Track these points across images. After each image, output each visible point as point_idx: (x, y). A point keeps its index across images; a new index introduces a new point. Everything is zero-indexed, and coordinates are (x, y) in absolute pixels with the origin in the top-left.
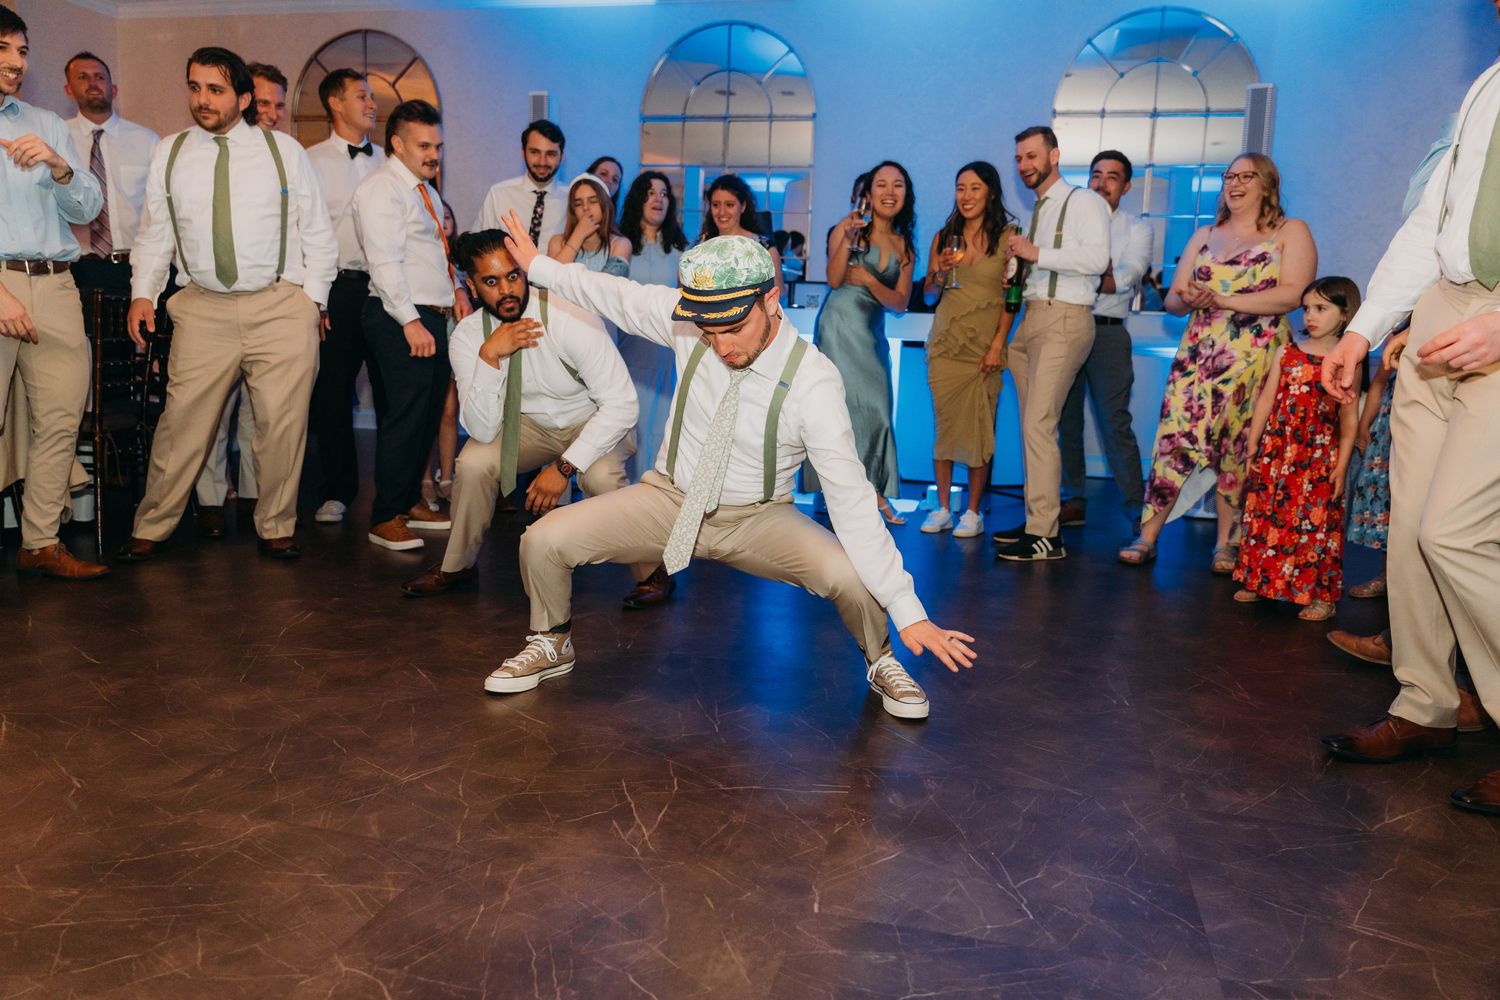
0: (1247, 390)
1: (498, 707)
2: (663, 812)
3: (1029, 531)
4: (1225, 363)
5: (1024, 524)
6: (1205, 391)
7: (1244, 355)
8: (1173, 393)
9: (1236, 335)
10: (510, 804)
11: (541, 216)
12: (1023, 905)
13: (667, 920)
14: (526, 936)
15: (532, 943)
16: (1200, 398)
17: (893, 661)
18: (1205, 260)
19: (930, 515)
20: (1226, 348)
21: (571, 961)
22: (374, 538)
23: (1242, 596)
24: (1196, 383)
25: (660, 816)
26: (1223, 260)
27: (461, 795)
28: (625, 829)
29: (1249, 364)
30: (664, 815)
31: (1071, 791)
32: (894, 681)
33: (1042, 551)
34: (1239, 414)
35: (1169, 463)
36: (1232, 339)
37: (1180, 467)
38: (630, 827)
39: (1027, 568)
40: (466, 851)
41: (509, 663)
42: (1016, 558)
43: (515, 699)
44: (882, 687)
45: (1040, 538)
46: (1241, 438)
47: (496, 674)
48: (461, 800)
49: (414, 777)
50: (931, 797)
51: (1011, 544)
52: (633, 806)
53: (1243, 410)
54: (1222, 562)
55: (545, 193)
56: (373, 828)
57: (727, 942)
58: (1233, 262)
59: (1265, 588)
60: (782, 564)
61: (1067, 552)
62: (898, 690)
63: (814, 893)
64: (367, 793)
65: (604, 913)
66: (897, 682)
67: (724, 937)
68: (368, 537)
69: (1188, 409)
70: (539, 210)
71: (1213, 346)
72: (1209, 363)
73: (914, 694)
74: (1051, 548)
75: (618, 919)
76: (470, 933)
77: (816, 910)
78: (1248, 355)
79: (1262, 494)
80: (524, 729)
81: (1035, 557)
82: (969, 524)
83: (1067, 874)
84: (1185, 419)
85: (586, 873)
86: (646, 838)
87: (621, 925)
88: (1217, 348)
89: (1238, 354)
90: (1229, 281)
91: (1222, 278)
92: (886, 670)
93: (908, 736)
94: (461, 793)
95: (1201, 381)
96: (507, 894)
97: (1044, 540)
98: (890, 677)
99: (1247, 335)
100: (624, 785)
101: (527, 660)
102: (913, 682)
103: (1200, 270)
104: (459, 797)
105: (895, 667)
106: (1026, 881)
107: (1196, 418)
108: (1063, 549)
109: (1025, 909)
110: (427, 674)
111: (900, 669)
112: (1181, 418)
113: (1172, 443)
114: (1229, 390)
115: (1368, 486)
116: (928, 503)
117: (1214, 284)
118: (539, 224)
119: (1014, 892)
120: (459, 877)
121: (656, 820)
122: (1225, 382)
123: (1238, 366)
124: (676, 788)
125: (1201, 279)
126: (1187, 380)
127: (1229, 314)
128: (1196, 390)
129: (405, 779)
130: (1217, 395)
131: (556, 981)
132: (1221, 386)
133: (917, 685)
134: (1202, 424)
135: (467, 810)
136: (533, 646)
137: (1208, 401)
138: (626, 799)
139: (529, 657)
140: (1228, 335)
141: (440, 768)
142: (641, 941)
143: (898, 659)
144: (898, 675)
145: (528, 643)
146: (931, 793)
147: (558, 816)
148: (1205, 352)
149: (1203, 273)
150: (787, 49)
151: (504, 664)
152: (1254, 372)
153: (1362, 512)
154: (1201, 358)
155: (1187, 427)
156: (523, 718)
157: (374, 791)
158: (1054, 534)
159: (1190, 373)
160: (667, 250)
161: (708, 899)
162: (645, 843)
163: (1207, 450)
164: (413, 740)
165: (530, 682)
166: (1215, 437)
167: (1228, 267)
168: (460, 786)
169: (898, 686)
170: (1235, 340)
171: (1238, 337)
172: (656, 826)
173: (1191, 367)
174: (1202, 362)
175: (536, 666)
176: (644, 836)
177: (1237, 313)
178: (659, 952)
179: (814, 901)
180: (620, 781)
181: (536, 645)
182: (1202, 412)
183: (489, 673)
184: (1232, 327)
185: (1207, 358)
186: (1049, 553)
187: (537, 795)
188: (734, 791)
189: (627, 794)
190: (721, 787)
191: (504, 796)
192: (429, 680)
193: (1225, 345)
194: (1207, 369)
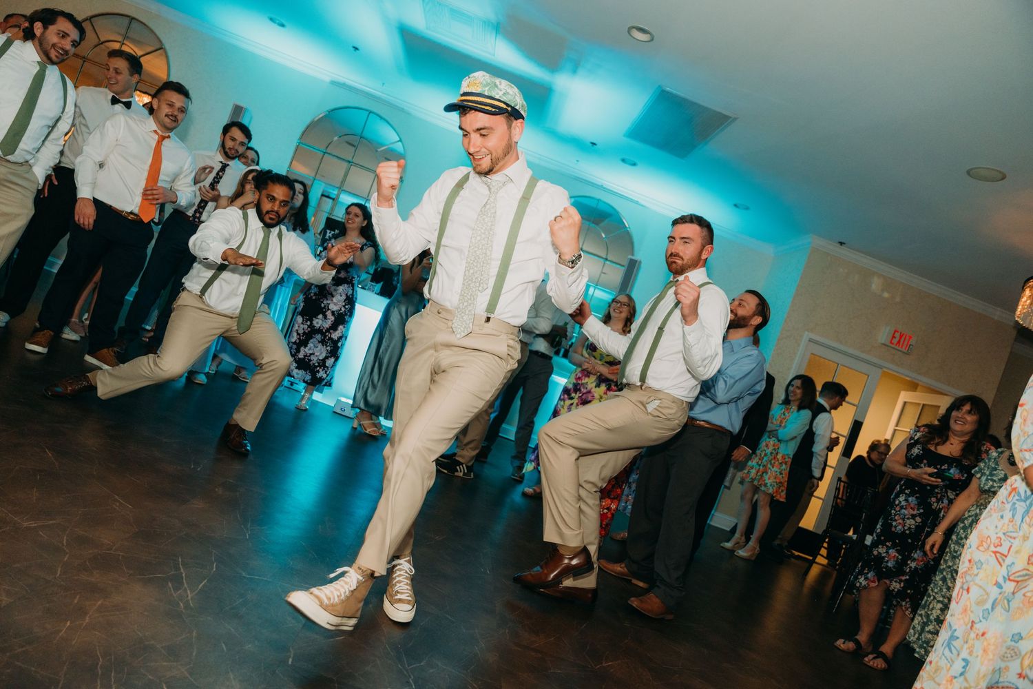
2: (203, 584)
3: (457, 458)
4: (590, 398)
7: (599, 397)
8: (563, 407)
9: (598, 386)
10: (99, 557)
11: (221, 178)
12: (410, 680)
13: (194, 654)
14: (97, 648)
15: (100, 653)
20: (592, 391)
21: (126, 669)
24: (575, 404)
25: (201, 586)
27: (65, 544)
28: (176, 589)
30: (203, 586)
31: (450, 618)
33: (461, 471)
38: (180, 589)
40: (62, 583)
42: (445, 472)
45: (462, 464)
48: (64, 547)
49: (33, 524)
51: (445, 463)
52: (184, 575)
55: (228, 165)
57: (231, 673)
61: (474, 475)
63: (290, 652)
65: (152, 642)
67: (229, 670)
70: (221, 174)
71: (586, 388)
72: (583, 396)
74: (466, 471)
75: (162, 647)
76: (57, 639)
77: (290, 663)
81: (456, 474)
83: (438, 666)
85: (146, 613)
86: (189, 598)
87: (163, 651)
88: (588, 389)
89: (596, 395)
90: (603, 355)
94: (65, 542)
95: (577, 405)
96: (87, 618)
97: (464, 465)
99: (603, 387)
100: (180, 560)
103: (591, 344)
106: (415, 666)
108: (472, 474)
109: (411, 681)
110: (52, 454)
115: (633, 482)
117: (595, 355)
118: (218, 182)
119: (407, 671)
120: (55, 599)
121: (198, 588)
123: (595, 402)
124: (214, 569)
126: (570, 402)
128: (574, 409)
129: (25, 524)
131: (113, 680)
135: (68, 556)
138: (180, 570)
140: (594, 384)
141: (51, 522)
142: (175, 664)
147: (131, 572)
148: (583, 390)
149: (592, 347)
150: (399, 139)
153: (628, 496)
158: (470, 464)
159: (573, 398)
161: (223, 645)
162: (188, 601)
164: (35, 498)
168: (65, 537)
170: (597, 388)
171: (599, 387)
172: (196, 592)
174: (580, 394)
176: (187, 596)
177: (601, 375)
178: (185, 672)
179: (290, 657)
180: (178, 557)
184: (597, 381)
185: (583, 393)
186: (464, 474)
187: (119, 555)
188: (251, 579)
189: (181, 566)
190: (244, 574)
191: (96, 551)
192: (53, 459)
193: (592, 388)
194: (582, 400)
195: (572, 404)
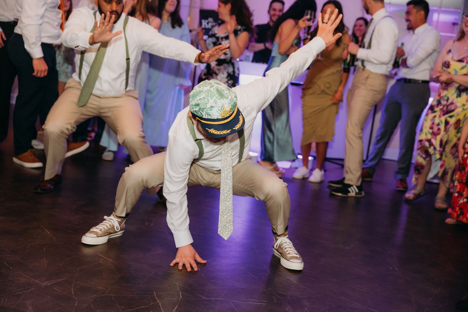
0: (461, 123)
1: (87, 251)
2: (175, 309)
3: (346, 182)
4: (453, 108)
5: (344, 179)
6: (441, 122)
7: (462, 106)
9: (459, 96)
10: (98, 300)
16: (438, 125)
17: (288, 241)
18: (448, 58)
19: (298, 170)
20: (454, 102)
22: (15, 160)
23: (449, 221)
24: (437, 117)
26: (456, 59)
29: (464, 110)
32: (287, 251)
33: (353, 192)
34: (456, 134)
35: (419, 154)
36: (457, 97)
37: (424, 156)
39: (345, 200)
41: (94, 229)
42: (340, 194)
43: (96, 247)
44: (281, 253)
45: (352, 186)
46: (456, 146)
47: (87, 234)
48: (73, 296)
49: (48, 283)
50: (306, 309)
51: (337, 188)
52: (160, 304)
53: (458, 132)
54: (440, 204)
56: (30, 308)
58: (461, 61)
59: (461, 218)
60: (250, 187)
61: (365, 192)
62: (289, 256)
64: (25, 290)
66: (289, 251)
68: (12, 159)
69: (431, 128)
71: (448, 100)
72: (445, 108)
73: (297, 258)
74: (357, 191)
78: (464, 105)
79: (463, 172)
80: (102, 262)
81: (349, 194)
82: (317, 176)
84: (429, 133)
88: (450, 101)
89: (459, 105)
90: (458, 70)
91: (455, 68)
92: (284, 245)
93: (293, 279)
94: (73, 293)
95: (440, 116)
98: (286, 248)
99: (464, 96)
100: (155, 294)
101: (104, 228)
102: (296, 252)
103: (445, 62)
104: (72, 295)
105: (289, 244)
107: (434, 134)
108: (363, 192)
110: (49, 232)
111: (291, 245)
112: (427, 133)
113: (421, 144)
114: (452, 121)
116: (296, 164)
117: (451, 70)
122: (451, 117)
123: (459, 110)
124: (181, 297)
125: (445, 67)
127: (457, 85)
128: (437, 121)
129: (44, 284)
130: (447, 123)
132: (449, 119)
133: (298, 254)
134: (439, 138)
135: (77, 302)
136: (107, 222)
137: (442, 127)
138: (157, 301)
139: (105, 227)
140: (455, 95)
141: (60, 280)
143: (290, 240)
144: (290, 248)
145: (105, 220)
146: (306, 307)
147: (123, 307)
148: (443, 102)
149: (446, 64)
151: (92, 230)
152: (465, 114)
154: (441, 106)
155: (429, 137)
156: (101, 257)
157: (28, 289)
158: (359, 184)
159: (435, 112)
160: (173, 27)
163: (440, 151)
164: (46, 265)
165: (103, 240)
166: (444, 144)
167: (458, 63)
168: (72, 289)
169: (289, 253)
173: (436, 109)
174: (441, 107)
175: (108, 231)
177: (460, 85)
180: (153, 292)
181: (109, 221)
182: (439, 132)
183: (84, 234)
184: (458, 92)
185: (444, 106)
186: (356, 193)
187: (112, 296)
188: (210, 300)
189: (156, 298)
190: (203, 298)
191: (95, 295)
192: (51, 235)
193: (453, 100)
194: (444, 111)
195: (435, 117)
